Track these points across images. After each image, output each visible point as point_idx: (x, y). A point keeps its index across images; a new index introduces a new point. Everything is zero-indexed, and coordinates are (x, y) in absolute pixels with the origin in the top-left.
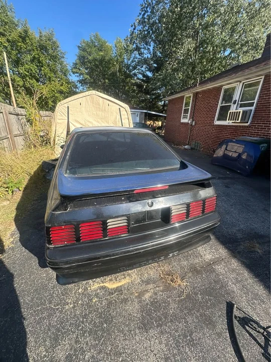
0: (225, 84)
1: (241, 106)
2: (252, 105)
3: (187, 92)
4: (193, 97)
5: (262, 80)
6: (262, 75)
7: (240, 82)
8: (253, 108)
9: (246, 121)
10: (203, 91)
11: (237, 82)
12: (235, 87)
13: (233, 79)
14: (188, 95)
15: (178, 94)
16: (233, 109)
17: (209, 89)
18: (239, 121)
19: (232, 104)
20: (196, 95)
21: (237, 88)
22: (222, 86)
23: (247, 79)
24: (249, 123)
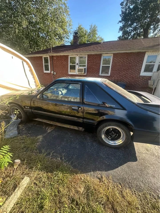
0: (71, 54)
1: (80, 66)
2: (85, 66)
3: (45, 54)
7: (77, 55)
13: (75, 53)
14: (45, 57)
16: (77, 67)
17: (61, 56)
18: (83, 73)
19: (76, 65)
20: (52, 57)
21: (76, 58)
22: (68, 55)
23: (80, 55)
24: (86, 74)
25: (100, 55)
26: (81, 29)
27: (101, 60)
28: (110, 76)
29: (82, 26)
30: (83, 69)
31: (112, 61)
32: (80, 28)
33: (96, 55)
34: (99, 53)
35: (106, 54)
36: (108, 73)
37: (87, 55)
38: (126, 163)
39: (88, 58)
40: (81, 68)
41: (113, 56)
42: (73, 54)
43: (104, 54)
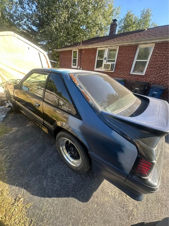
0: (99, 47)
1: (109, 61)
2: (114, 61)
3: (74, 47)
4: (79, 51)
5: (118, 49)
6: (118, 46)
7: (107, 47)
8: (115, 63)
9: (112, 70)
10: (85, 49)
11: (105, 47)
12: (104, 50)
13: (104, 45)
14: (75, 50)
15: (68, 48)
16: (105, 62)
17: (89, 49)
18: (110, 69)
19: (104, 59)
20: (81, 51)
21: (105, 51)
22: (97, 48)
23: (111, 46)
24: (113, 71)
25: (136, 47)
26: (130, 16)
27: (135, 53)
28: (144, 76)
29: (131, 13)
30: (110, 65)
31: (151, 55)
32: (128, 16)
33: (130, 46)
34: (134, 43)
35: (144, 44)
36: (142, 71)
37: (118, 47)
38: (68, 197)
39: (119, 51)
40: (108, 63)
41: (154, 46)
42: (102, 46)
43: (141, 44)
